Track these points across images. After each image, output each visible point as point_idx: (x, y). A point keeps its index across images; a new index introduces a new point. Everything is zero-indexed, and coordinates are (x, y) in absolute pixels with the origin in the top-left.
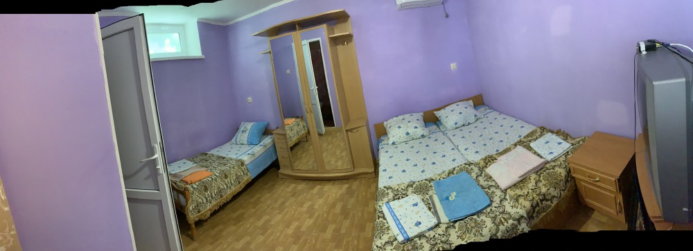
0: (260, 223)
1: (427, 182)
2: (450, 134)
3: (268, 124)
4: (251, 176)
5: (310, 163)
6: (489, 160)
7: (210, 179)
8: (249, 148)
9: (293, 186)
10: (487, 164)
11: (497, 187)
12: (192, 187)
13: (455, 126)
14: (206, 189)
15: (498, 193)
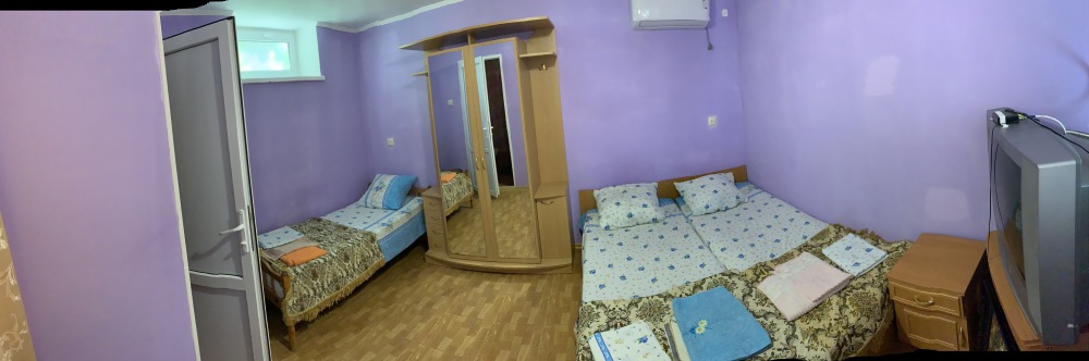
0: (392, 335)
1: (662, 299)
2: (697, 222)
3: (417, 179)
4: (385, 257)
5: (476, 242)
6: (762, 271)
7: (322, 261)
8: (386, 214)
9: (446, 278)
10: (758, 277)
11: (779, 315)
12: (295, 271)
13: (705, 211)
14: (315, 276)
15: (782, 326)
